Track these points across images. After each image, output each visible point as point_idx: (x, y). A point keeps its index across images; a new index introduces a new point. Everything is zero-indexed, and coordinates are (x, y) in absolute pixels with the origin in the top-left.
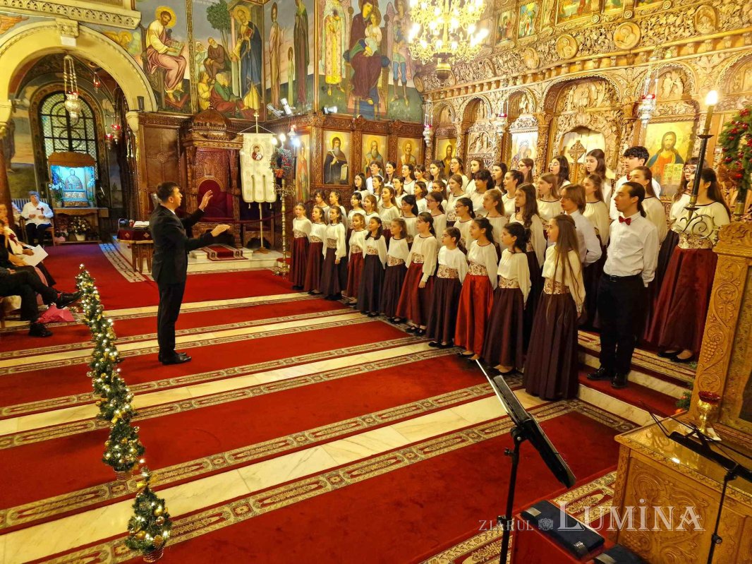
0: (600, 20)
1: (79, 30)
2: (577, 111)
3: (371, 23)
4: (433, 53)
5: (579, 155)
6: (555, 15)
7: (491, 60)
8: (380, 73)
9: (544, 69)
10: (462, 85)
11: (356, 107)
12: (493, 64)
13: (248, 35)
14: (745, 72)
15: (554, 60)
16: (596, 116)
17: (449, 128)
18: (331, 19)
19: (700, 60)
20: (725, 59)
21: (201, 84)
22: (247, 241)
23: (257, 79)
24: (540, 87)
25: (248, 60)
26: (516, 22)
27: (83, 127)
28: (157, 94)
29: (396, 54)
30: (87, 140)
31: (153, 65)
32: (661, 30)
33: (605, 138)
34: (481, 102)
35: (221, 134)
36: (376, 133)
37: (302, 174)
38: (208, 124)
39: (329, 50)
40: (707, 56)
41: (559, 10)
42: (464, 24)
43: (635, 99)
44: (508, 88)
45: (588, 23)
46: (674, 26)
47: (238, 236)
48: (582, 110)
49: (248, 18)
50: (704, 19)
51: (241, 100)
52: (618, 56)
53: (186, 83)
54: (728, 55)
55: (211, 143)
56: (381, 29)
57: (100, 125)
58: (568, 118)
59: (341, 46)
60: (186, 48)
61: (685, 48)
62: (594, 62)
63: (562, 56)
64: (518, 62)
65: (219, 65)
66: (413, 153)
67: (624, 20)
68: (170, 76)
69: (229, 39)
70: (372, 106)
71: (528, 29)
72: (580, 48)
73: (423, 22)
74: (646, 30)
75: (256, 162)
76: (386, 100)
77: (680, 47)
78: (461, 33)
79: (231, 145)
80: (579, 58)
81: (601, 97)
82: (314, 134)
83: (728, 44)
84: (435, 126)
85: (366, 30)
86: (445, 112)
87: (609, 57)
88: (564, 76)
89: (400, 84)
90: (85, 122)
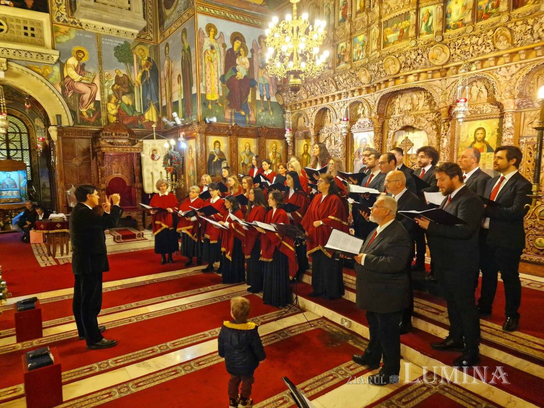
0: (417, 44)
1: (7, 65)
2: (403, 114)
3: (241, 55)
4: (286, 71)
5: (408, 148)
6: (381, 42)
7: (333, 79)
8: (249, 91)
9: (375, 84)
10: (312, 98)
11: (231, 117)
12: (336, 82)
13: (147, 67)
14: (538, 78)
15: (382, 76)
16: (419, 117)
17: (305, 131)
18: (209, 52)
19: (500, 71)
20: (521, 68)
21: (109, 104)
22: (148, 224)
23: (156, 99)
24: (373, 97)
25: (147, 85)
26: (351, 50)
27: (19, 140)
28: (73, 113)
29: (261, 78)
30: (22, 150)
31: (69, 91)
32: (467, 49)
33: (428, 134)
34: (328, 110)
35: (125, 141)
36: (248, 136)
37: (190, 169)
38: (114, 134)
39: (208, 75)
40: (506, 67)
41: (384, 39)
42: (310, 48)
43: (449, 104)
44: (348, 99)
45: (407, 46)
46: (477, 45)
47: (141, 220)
48: (407, 113)
49: (147, 54)
50: (501, 38)
51: (143, 115)
52: (433, 71)
53: (97, 104)
54: (523, 65)
55: (116, 148)
56: (249, 59)
57: (33, 138)
58: (397, 120)
59: (217, 71)
60: (97, 77)
61: (486, 62)
62: (415, 76)
63: (388, 73)
64: (355, 79)
65: (124, 89)
66: (278, 151)
67: (436, 43)
68: (84, 99)
69: (132, 70)
70: (245, 116)
71: (360, 55)
72: (403, 66)
73: (277, 47)
74: (454, 50)
75: (154, 162)
76: (255, 112)
77: (483, 61)
78: (308, 54)
79: (133, 150)
80: (402, 73)
81: (422, 103)
82: (199, 139)
83: (523, 56)
84: (294, 130)
85: (237, 60)
86: (301, 119)
87: (426, 72)
88: (391, 88)
89: (265, 99)
90: (21, 136)
